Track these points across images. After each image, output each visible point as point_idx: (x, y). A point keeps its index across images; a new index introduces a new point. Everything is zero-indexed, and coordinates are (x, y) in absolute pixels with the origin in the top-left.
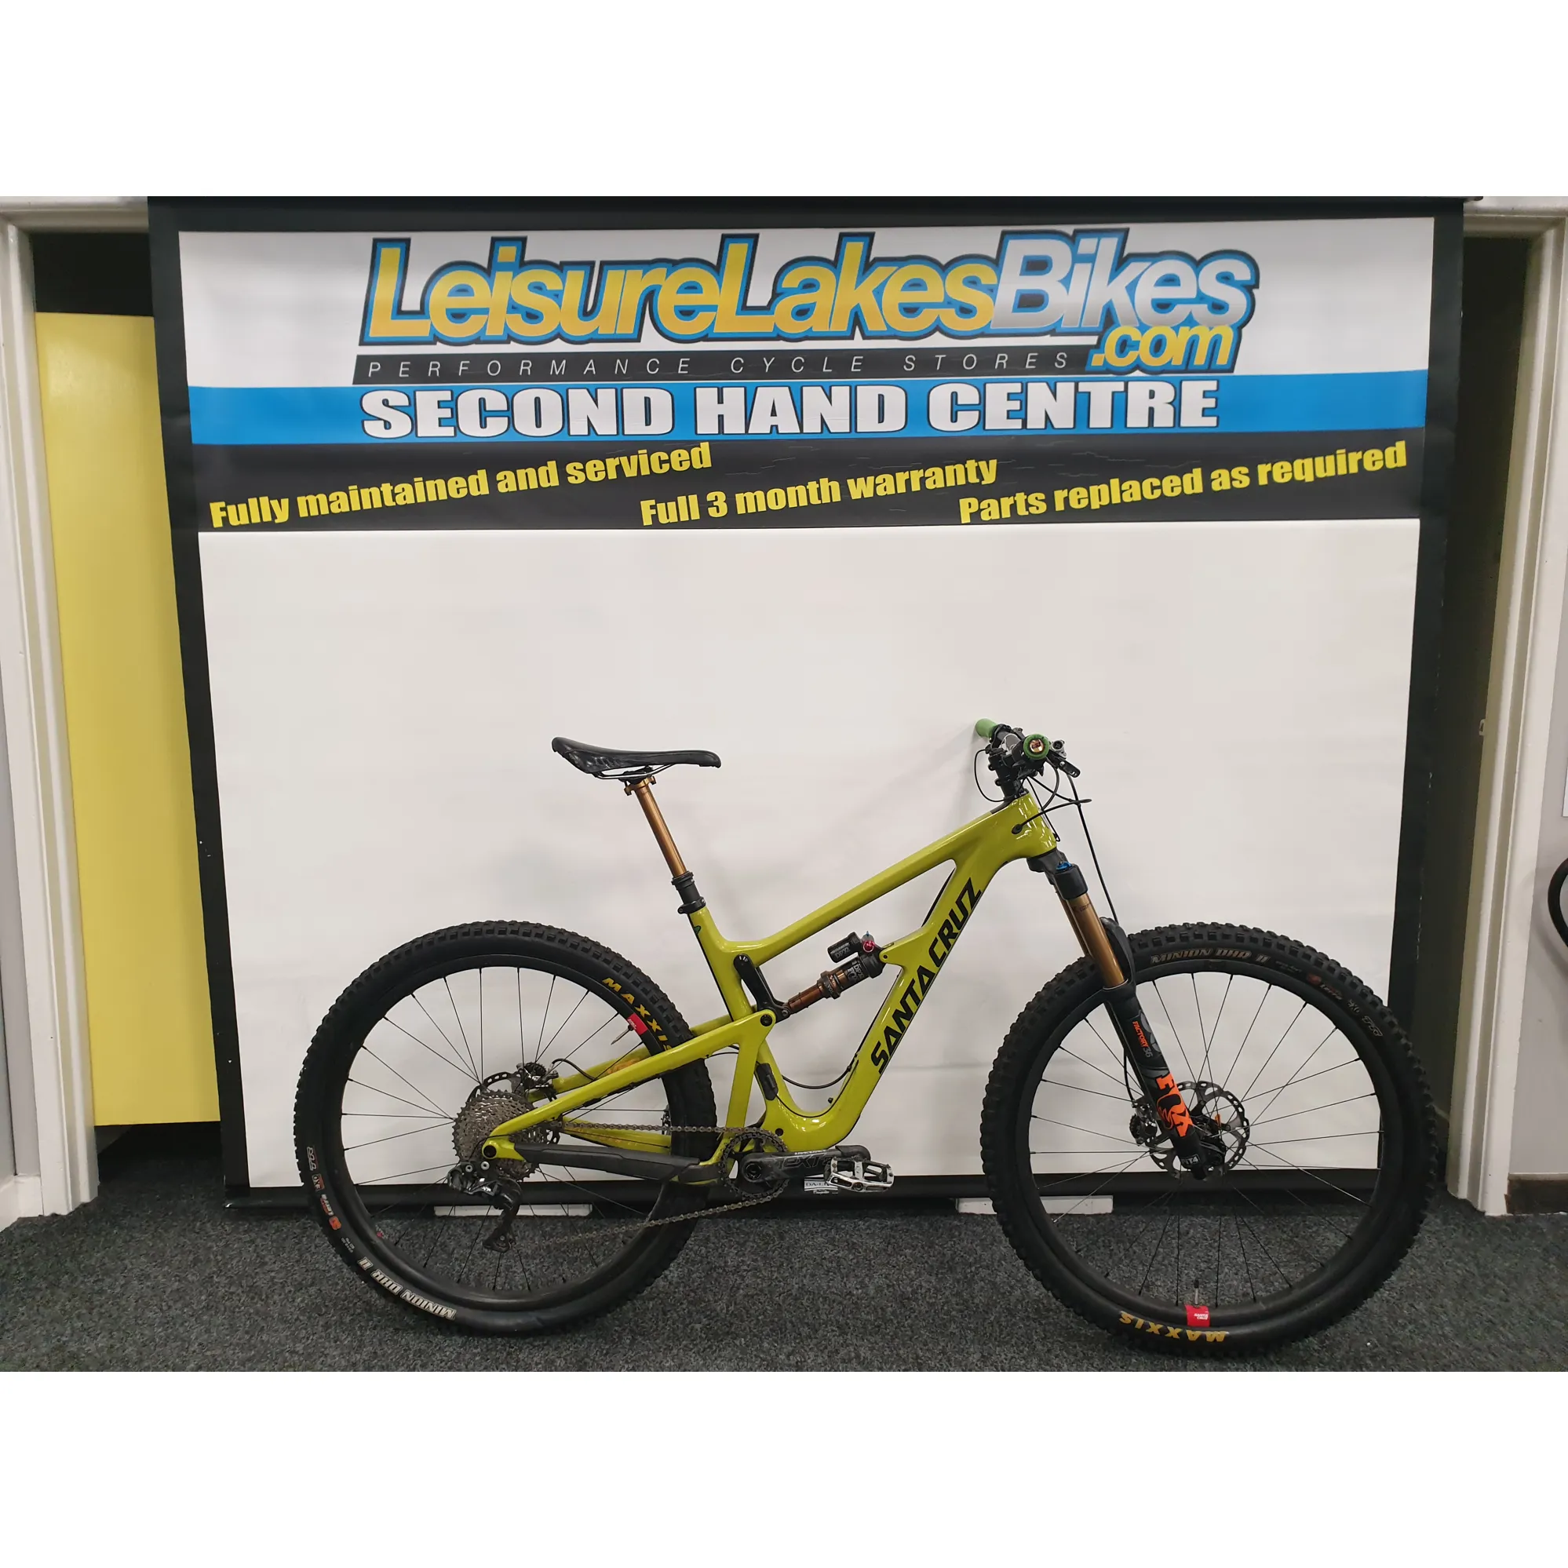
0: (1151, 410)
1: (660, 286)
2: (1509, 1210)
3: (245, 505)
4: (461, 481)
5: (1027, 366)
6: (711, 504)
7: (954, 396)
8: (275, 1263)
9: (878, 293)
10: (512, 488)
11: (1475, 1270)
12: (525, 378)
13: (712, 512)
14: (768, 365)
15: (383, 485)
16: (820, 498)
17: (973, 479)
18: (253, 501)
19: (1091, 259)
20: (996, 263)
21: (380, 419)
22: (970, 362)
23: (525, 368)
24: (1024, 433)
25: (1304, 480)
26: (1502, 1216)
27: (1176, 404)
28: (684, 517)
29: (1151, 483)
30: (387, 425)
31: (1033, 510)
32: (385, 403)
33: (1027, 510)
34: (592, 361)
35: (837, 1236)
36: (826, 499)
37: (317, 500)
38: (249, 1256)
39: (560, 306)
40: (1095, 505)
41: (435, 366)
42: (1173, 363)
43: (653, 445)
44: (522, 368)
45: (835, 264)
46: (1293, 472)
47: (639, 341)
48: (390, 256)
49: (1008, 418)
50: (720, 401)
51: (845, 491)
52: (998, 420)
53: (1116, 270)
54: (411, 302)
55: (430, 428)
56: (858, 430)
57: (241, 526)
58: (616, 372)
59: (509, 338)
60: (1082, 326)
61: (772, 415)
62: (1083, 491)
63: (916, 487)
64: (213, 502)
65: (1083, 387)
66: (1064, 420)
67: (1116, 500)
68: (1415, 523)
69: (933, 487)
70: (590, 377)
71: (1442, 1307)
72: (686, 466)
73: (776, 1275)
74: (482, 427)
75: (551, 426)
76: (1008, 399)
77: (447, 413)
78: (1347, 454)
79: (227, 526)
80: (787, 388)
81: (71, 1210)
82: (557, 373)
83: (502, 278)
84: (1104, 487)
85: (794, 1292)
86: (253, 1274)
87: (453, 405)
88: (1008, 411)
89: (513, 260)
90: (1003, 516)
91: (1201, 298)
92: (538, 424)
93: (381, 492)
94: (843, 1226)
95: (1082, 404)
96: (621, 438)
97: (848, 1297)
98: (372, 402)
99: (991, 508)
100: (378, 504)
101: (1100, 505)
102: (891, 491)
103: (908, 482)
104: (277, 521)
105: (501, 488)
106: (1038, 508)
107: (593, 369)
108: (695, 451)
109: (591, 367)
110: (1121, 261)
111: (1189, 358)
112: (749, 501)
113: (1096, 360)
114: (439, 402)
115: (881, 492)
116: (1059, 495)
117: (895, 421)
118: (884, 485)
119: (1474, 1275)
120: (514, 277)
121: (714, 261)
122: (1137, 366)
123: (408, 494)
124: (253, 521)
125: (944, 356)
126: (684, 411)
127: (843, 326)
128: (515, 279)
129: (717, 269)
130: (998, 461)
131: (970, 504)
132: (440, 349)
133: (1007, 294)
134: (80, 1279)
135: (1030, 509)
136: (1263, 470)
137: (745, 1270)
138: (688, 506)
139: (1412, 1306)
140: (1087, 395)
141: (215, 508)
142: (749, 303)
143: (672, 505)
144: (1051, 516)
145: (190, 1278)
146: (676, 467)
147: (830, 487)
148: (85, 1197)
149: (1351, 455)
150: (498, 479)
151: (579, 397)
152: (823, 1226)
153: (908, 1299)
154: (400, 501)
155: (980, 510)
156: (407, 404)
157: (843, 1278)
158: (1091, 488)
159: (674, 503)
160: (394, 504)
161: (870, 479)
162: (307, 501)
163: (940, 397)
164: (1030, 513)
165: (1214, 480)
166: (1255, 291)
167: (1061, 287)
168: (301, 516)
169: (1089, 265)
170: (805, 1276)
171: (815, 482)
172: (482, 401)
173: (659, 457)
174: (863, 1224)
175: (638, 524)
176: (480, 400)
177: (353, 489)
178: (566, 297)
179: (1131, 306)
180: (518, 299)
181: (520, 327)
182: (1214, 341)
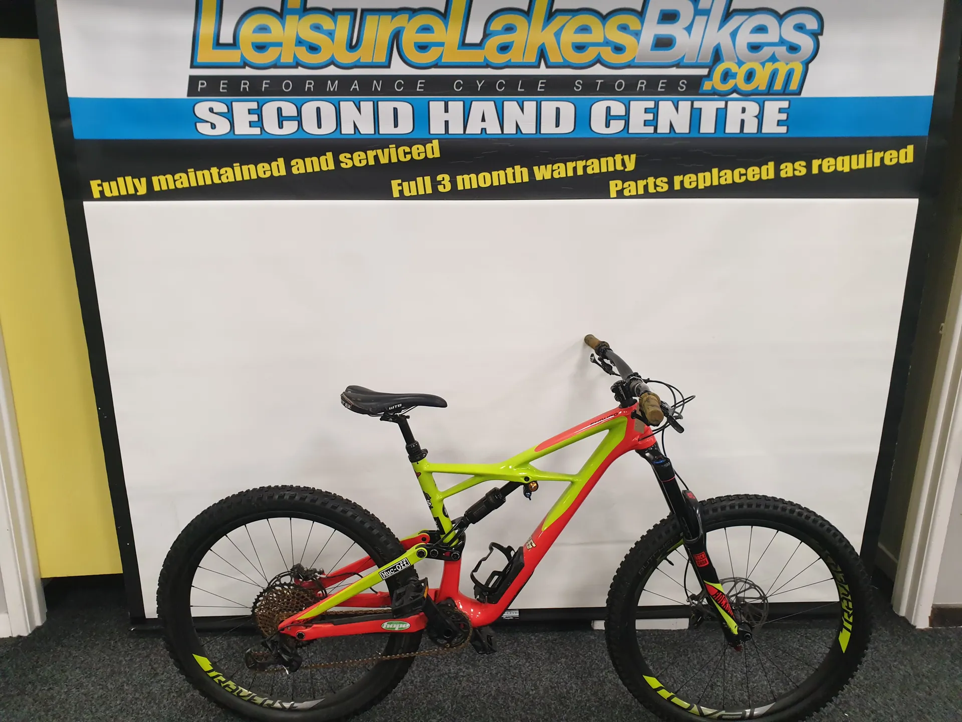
0: (743, 121)
1: (404, 28)
2: (930, 626)
3: (115, 182)
4: (266, 165)
5: (659, 89)
6: (440, 183)
7: (608, 109)
8: (163, 674)
9: (558, 35)
10: (302, 171)
11: (910, 671)
12: (309, 93)
13: (440, 188)
14: (480, 86)
15: (212, 168)
16: (514, 179)
17: (619, 167)
18: (120, 180)
19: (707, 13)
20: (641, 14)
21: (208, 122)
23: (309, 86)
24: (655, 136)
25: (843, 171)
26: (926, 628)
27: (760, 117)
28: (421, 192)
29: (740, 172)
30: (213, 126)
31: (659, 189)
32: (211, 110)
33: (655, 189)
34: (356, 82)
35: (518, 649)
36: (519, 180)
37: (166, 179)
38: (147, 669)
39: (333, 41)
40: (701, 186)
41: (245, 84)
42: (759, 89)
43: (399, 141)
44: (307, 86)
45: (528, 14)
46: (836, 165)
47: (390, 68)
48: (209, 3)
49: (645, 125)
50: (446, 111)
51: (531, 174)
52: (637, 127)
53: (725, 21)
54: (226, 36)
55: (243, 129)
56: (542, 132)
57: (113, 197)
58: (373, 90)
59: (297, 64)
60: (699, 61)
61: (482, 121)
62: (693, 177)
63: (580, 172)
64: (92, 180)
65: (697, 104)
66: (683, 127)
67: (715, 183)
68: (915, 202)
69: (592, 172)
70: (355, 93)
71: (891, 700)
72: (422, 156)
73: (481, 679)
74: (279, 128)
75: (328, 128)
76: (645, 112)
77: (255, 118)
78: (873, 153)
79: (103, 197)
80: (493, 102)
81: (30, 632)
82: (332, 90)
83: (291, 20)
84: (708, 174)
85: (493, 693)
86: (149, 683)
87: (259, 112)
88: (645, 121)
89: (298, 7)
90: (639, 193)
91: (782, 42)
92: (319, 126)
93: (211, 174)
94: (522, 640)
95: (696, 116)
96: (377, 136)
97: (527, 696)
98: (202, 109)
99: (631, 187)
100: (209, 182)
101: (705, 186)
102: (563, 175)
103: (575, 169)
104: (138, 194)
105: (295, 171)
106: (662, 188)
107: (357, 87)
108: (429, 146)
109: (355, 86)
110: (728, 15)
111: (770, 86)
112: (465, 181)
113: (707, 86)
114: (249, 110)
115: (556, 176)
116: (677, 179)
117: (567, 127)
118: (558, 170)
119: (910, 674)
120: (299, 19)
121: (442, 10)
122: (735, 90)
123: (229, 175)
124: (122, 194)
125: (602, 81)
126: (421, 118)
127: (532, 58)
128: (301, 21)
129: (444, 15)
130: (636, 155)
131: (616, 185)
132: (248, 71)
133: (648, 37)
134: (39, 687)
135: (657, 188)
136: (816, 163)
137: (462, 676)
138: (424, 184)
139: (873, 699)
140: (699, 110)
141: (94, 184)
142: (467, 41)
143: (413, 183)
144: (671, 193)
145: (110, 686)
146: (416, 157)
147: (521, 171)
148: (38, 622)
149: (875, 154)
150: (292, 165)
151: (347, 107)
152: (509, 640)
153: (564, 697)
154: (224, 180)
155: (623, 189)
156: (226, 111)
157: (523, 681)
158: (699, 174)
159: (414, 182)
160: (220, 182)
161: (549, 166)
162: (159, 180)
163: (598, 110)
164: (657, 191)
165: (782, 170)
166: (820, 37)
167: (686, 33)
168: (155, 190)
169: (705, 18)
170: (499, 681)
171: (511, 168)
172: (279, 109)
173: (404, 150)
174: (535, 639)
175: (389, 196)
176: (278, 108)
177: (191, 171)
178: (337, 35)
179: (733, 48)
180: (303, 36)
181: (305, 56)
182: (789, 73)
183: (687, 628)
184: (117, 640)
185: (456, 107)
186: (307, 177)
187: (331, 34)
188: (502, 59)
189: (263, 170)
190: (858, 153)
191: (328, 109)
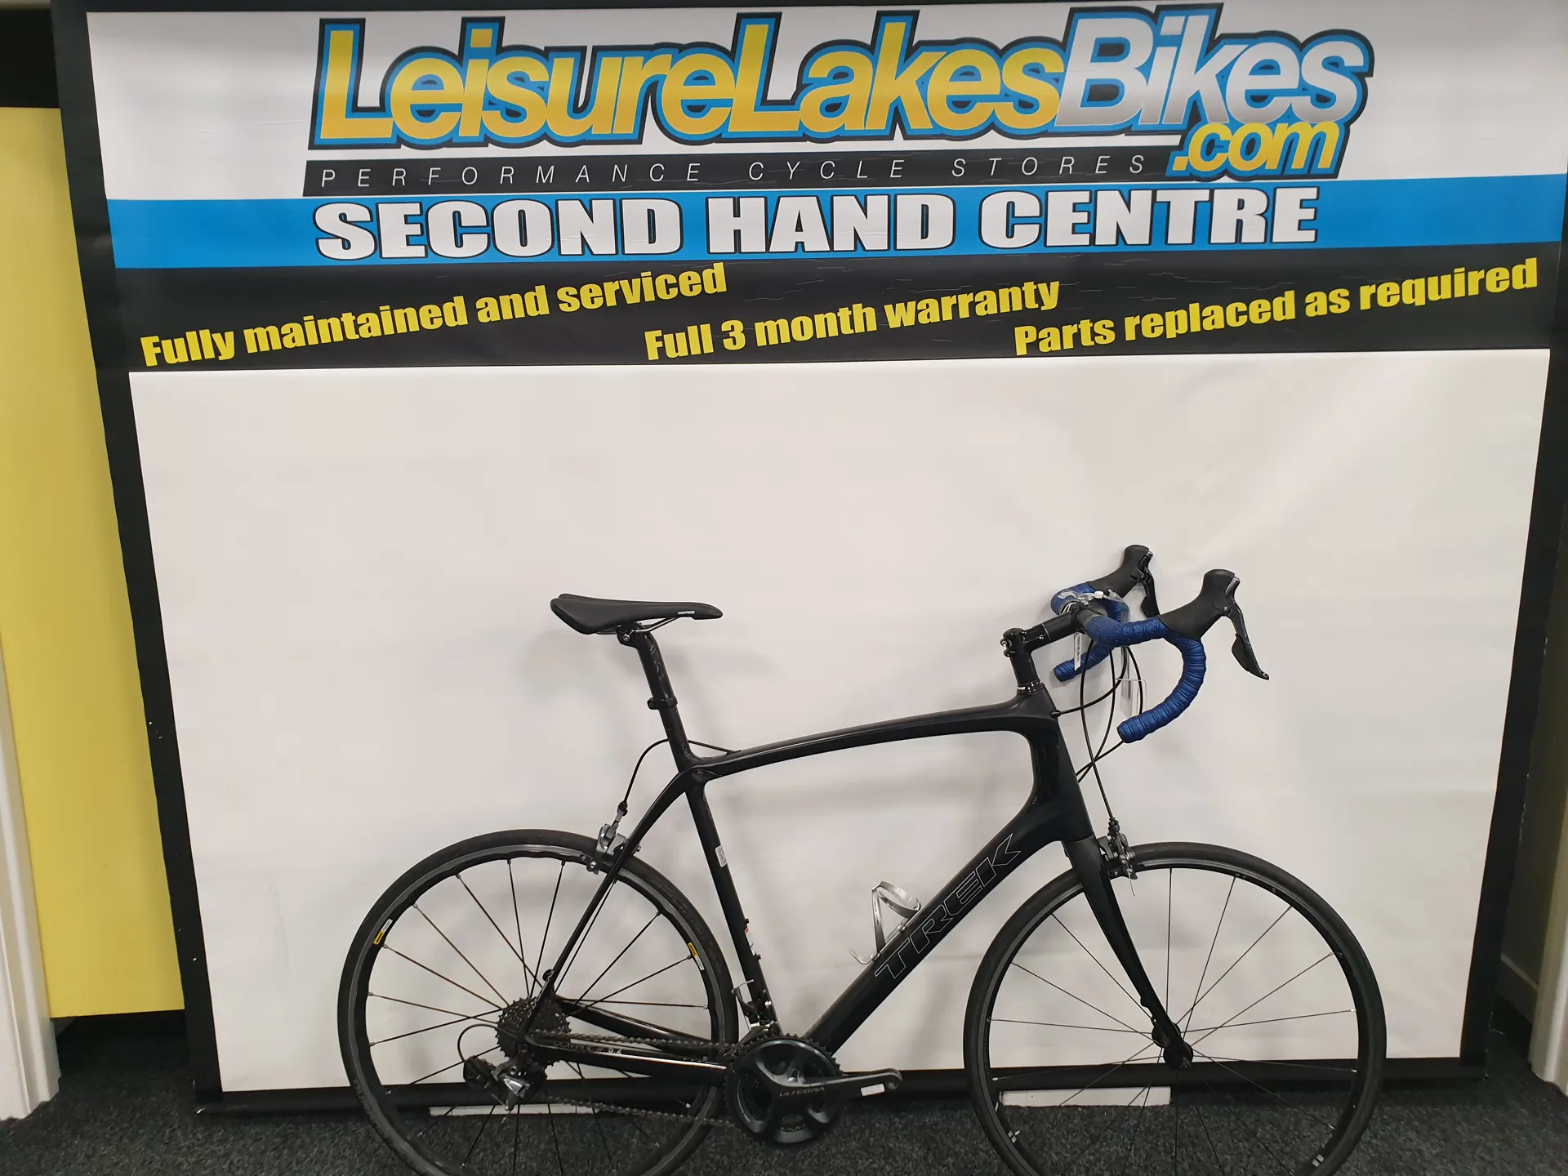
0: (1240, 223)
1: (665, 76)
3: (182, 339)
4: (435, 309)
5: (1097, 172)
6: (726, 335)
7: (1011, 206)
9: (923, 83)
10: (495, 317)
12: (506, 187)
13: (728, 344)
14: (792, 171)
15: (343, 315)
16: (853, 327)
17: (1031, 304)
18: (191, 336)
19: (1176, 41)
20: (1063, 47)
21: (337, 237)
22: (1029, 167)
23: (507, 175)
24: (1092, 249)
25: (1414, 304)
27: (1269, 216)
28: (696, 351)
29: (1237, 309)
30: (346, 244)
31: (1099, 340)
32: (343, 217)
33: (1093, 339)
34: (584, 167)
36: (860, 329)
37: (268, 333)
39: (546, 103)
40: (1171, 334)
41: (400, 173)
42: (1266, 168)
43: (658, 266)
44: (503, 175)
45: (871, 49)
46: (1400, 294)
47: (641, 143)
48: (342, 40)
49: (1073, 233)
50: (737, 213)
51: (881, 318)
52: (1061, 235)
53: (1207, 53)
54: (369, 96)
55: (396, 248)
56: (898, 247)
57: (178, 363)
58: (613, 180)
59: (487, 140)
60: (1163, 123)
61: (796, 231)
62: (1158, 318)
63: (964, 313)
64: (144, 337)
65: (1162, 196)
66: (1138, 234)
67: (1196, 328)
68: (1543, 355)
69: (984, 313)
70: (583, 185)
72: (697, 290)
74: (457, 246)
75: (538, 244)
76: (1074, 211)
77: (415, 229)
78: (1466, 273)
79: (162, 365)
80: (815, 198)
81: (29, 1112)
82: (544, 181)
83: (476, 67)
84: (1182, 314)
87: (423, 220)
88: (1074, 225)
89: (489, 45)
90: (1065, 347)
91: (1304, 89)
92: (524, 242)
93: (342, 323)
95: (1160, 215)
96: (620, 258)
98: (327, 216)
99: (1051, 337)
100: (338, 337)
101: (1177, 334)
102: (935, 318)
103: (955, 308)
104: (221, 358)
105: (482, 317)
106: (1105, 338)
107: (587, 176)
108: (707, 273)
109: (584, 174)
110: (1212, 43)
111: (1285, 163)
112: (769, 332)
113: (1179, 164)
114: (406, 216)
115: (923, 319)
116: (1130, 323)
117: (941, 237)
118: (927, 311)
120: (490, 65)
121: (729, 48)
122: (1226, 171)
123: (373, 325)
124: (193, 359)
125: (1000, 159)
126: (695, 226)
127: (880, 123)
128: (492, 68)
129: (731, 55)
130: (1060, 283)
131: (1026, 333)
132: (405, 153)
133: (1076, 83)
135: (1096, 338)
136: (1366, 292)
138: (700, 337)
140: (1166, 205)
141: (148, 343)
142: (769, 98)
143: (681, 336)
144: (1120, 347)
146: (686, 292)
147: (864, 314)
148: (44, 1095)
149: (1470, 273)
150: (478, 307)
151: (571, 210)
154: (364, 333)
155: (1038, 340)
156: (369, 219)
158: (1168, 314)
159: (684, 334)
160: (357, 337)
161: (911, 305)
162: (255, 335)
163: (994, 208)
164: (1095, 343)
165: (1308, 304)
166: (1368, 80)
167: (1140, 76)
168: (249, 352)
169: (1175, 49)
171: (847, 308)
172: (457, 214)
173: (666, 280)
174: (900, 1123)
175: (642, 359)
176: (454, 213)
177: (309, 319)
178: (553, 91)
179: (1222, 101)
180: (496, 93)
181: (498, 125)
182: (1316, 141)
183: (1168, 1103)
184: (176, 1126)
185: (754, 207)
186: (502, 326)
187: (542, 89)
188: (829, 125)
189: (428, 317)
190: (1439, 274)
191: (538, 215)
